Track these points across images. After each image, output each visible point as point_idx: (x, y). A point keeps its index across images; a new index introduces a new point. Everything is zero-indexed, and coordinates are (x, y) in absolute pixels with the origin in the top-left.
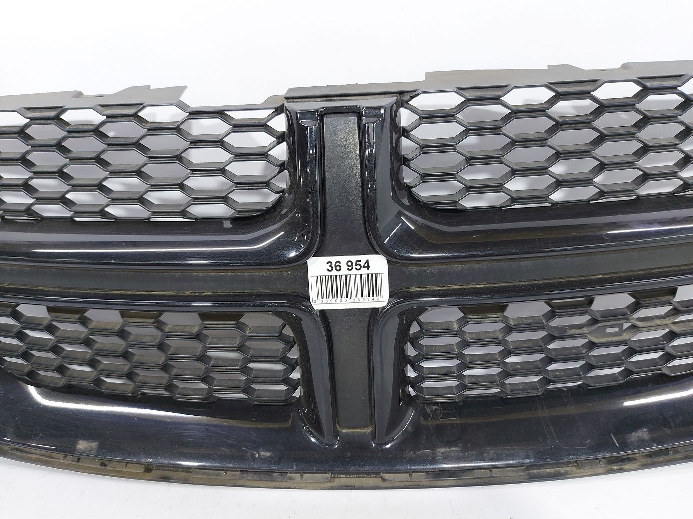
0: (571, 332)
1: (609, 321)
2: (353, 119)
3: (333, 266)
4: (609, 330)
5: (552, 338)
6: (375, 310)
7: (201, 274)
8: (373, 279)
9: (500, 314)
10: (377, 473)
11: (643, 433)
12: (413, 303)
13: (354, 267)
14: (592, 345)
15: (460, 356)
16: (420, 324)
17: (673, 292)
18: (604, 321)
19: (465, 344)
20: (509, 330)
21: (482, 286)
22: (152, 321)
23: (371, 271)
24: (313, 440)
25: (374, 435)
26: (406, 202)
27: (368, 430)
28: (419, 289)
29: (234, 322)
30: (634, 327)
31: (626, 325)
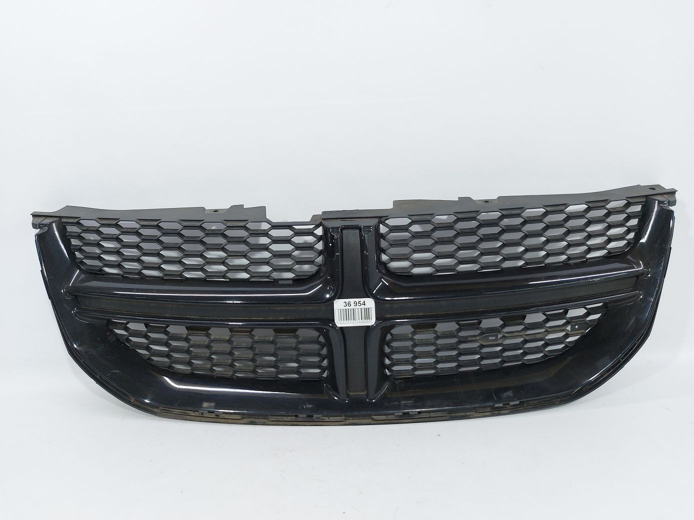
0: (470, 339)
1: (490, 333)
2: (358, 231)
3: (347, 304)
4: (490, 338)
5: (460, 342)
6: (368, 327)
7: (279, 308)
8: (367, 310)
9: (432, 329)
10: (369, 416)
11: (510, 393)
12: (388, 323)
13: (358, 304)
14: (482, 346)
15: (412, 352)
16: (391, 335)
17: (524, 318)
18: (487, 333)
19: (415, 345)
20: (438, 338)
21: (422, 314)
22: (248, 334)
23: (366, 307)
24: (336, 398)
25: (367, 395)
26: (384, 272)
27: (364, 393)
28: (390, 316)
29: (293, 334)
30: (504, 337)
31: (500, 336)
